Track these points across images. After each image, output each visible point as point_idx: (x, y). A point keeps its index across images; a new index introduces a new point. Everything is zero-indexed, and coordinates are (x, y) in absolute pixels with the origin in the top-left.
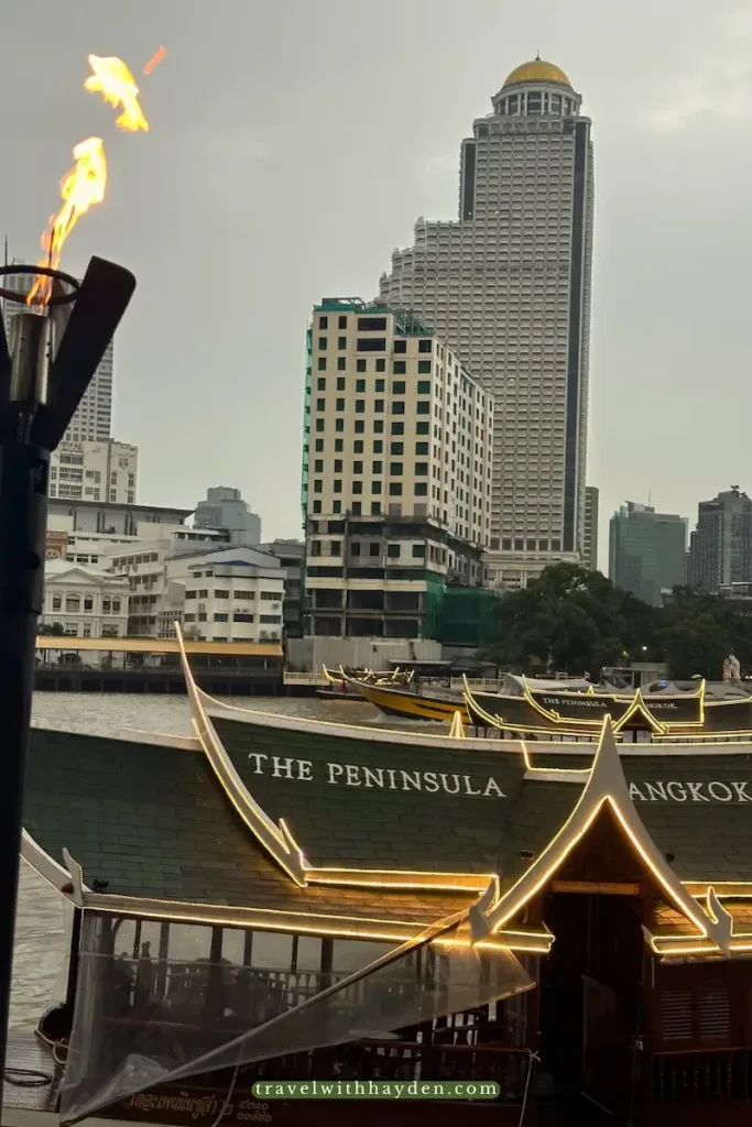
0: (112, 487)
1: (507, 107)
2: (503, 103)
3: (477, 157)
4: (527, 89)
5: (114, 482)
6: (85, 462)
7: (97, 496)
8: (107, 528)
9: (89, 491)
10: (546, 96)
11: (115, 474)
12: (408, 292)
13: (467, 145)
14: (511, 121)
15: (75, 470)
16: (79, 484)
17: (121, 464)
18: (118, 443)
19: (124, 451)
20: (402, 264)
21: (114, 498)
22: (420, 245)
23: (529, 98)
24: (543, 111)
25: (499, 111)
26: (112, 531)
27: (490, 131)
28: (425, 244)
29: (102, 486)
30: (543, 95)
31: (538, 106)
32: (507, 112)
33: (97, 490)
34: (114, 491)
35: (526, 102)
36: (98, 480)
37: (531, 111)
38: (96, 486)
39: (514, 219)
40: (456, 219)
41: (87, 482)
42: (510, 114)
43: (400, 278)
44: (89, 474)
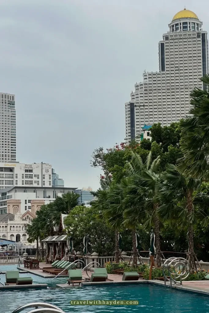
0: (44, 180)
1: (174, 28)
2: (173, 26)
3: (165, 48)
4: (182, 22)
5: (44, 178)
6: (34, 171)
7: (38, 184)
8: (47, 196)
9: (35, 182)
10: (190, 23)
11: (44, 175)
12: (142, 98)
13: (161, 44)
14: (177, 34)
15: (30, 175)
16: (32, 180)
17: (46, 172)
18: (44, 164)
19: (47, 167)
20: (139, 88)
21: (44, 184)
22: (146, 80)
23: (183, 25)
24: (188, 29)
25: (172, 30)
26: (49, 197)
27: (170, 38)
28: (148, 80)
29: (40, 180)
30: (188, 23)
31: (186, 27)
32: (175, 30)
33: (38, 181)
34: (44, 181)
35: (182, 26)
36: (38, 178)
37: (184, 29)
38: (38, 180)
39: (181, 70)
40: (158, 71)
41: (35, 179)
42: (176, 31)
43: (139, 93)
44: (35, 176)
